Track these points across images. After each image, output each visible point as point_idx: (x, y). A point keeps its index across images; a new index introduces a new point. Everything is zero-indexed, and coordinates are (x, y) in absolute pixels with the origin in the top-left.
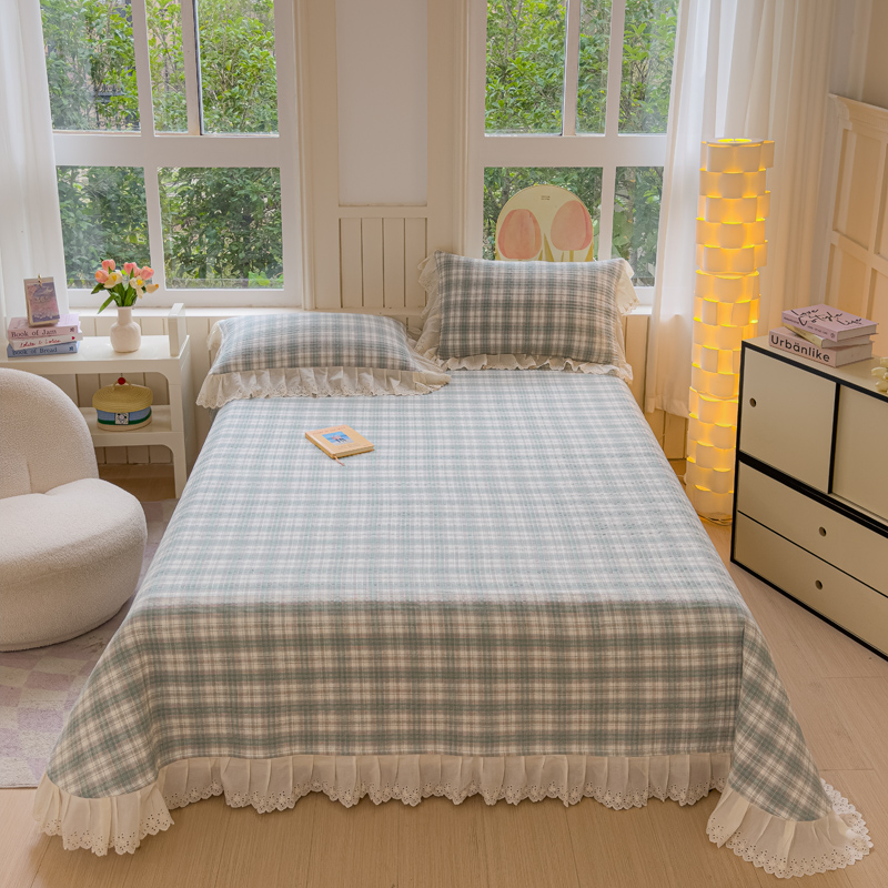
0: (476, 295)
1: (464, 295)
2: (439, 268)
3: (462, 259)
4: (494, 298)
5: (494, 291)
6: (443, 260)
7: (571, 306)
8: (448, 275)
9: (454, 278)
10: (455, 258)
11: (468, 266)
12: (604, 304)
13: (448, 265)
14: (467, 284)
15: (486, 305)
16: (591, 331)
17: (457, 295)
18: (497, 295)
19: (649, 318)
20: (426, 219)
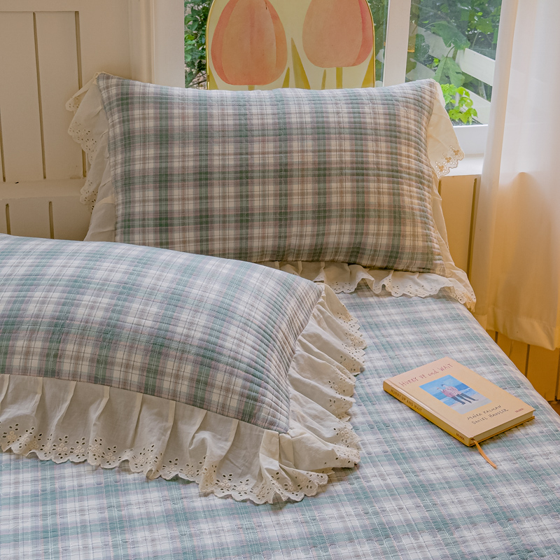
0: (183, 157)
1: (159, 158)
2: (108, 106)
3: (151, 89)
4: (217, 162)
5: (217, 149)
6: (114, 91)
7: (360, 171)
8: (126, 121)
9: (137, 125)
10: (138, 87)
11: (163, 102)
12: (413, 164)
13: (125, 101)
14: (164, 137)
15: (203, 177)
16: (397, 215)
17: (145, 159)
18: (223, 156)
19: (476, 181)
20: (77, 13)
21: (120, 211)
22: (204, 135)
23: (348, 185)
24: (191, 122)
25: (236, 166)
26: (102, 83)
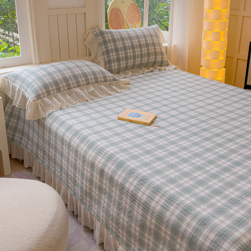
2: (97, 36)
17: (111, 46)
19: (166, 47)
20: (85, 13)
21: (106, 59)
22: (122, 39)
23: (152, 47)
24: (119, 37)
25: (131, 45)
26: (93, 30)
